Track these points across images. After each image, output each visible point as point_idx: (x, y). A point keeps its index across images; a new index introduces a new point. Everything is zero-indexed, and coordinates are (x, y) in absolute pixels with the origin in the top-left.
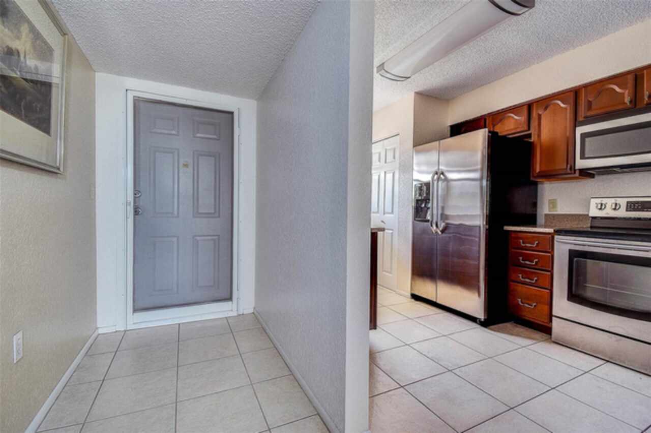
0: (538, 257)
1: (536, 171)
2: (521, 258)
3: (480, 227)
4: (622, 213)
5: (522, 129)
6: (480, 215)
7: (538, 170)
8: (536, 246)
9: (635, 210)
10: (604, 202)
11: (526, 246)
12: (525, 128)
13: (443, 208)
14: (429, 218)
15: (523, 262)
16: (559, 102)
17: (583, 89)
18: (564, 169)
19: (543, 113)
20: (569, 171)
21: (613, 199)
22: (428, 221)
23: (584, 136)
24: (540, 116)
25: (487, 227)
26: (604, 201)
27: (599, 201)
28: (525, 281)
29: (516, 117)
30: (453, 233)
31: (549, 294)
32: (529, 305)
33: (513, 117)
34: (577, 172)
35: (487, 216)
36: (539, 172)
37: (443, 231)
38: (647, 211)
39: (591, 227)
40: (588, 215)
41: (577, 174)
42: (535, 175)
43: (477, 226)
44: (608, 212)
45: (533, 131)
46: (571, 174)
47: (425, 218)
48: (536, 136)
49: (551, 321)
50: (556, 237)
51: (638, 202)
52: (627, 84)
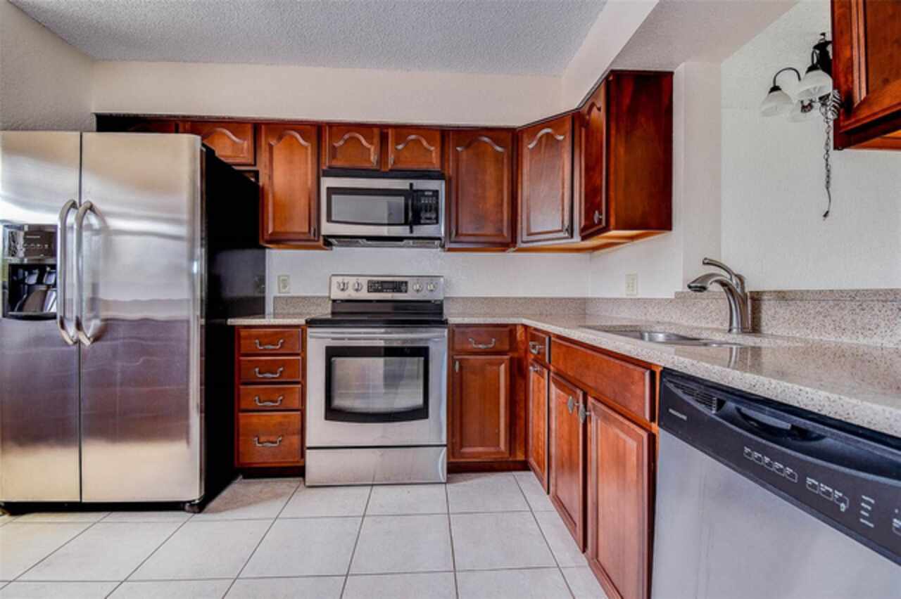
0: (284, 363)
1: (267, 232)
2: (257, 370)
3: (188, 322)
4: (364, 294)
5: (243, 161)
6: (188, 301)
7: (270, 231)
8: (280, 348)
9: (376, 291)
10: (346, 282)
11: (265, 349)
12: (251, 161)
13: (95, 287)
14: (53, 307)
15: (261, 376)
16: (298, 136)
17: (327, 128)
18: (304, 233)
19: (276, 144)
20: (312, 237)
21: (355, 278)
22: (54, 317)
23: (332, 191)
24: (271, 147)
25: (203, 321)
26: (346, 279)
27: (340, 279)
28: (265, 406)
29: (234, 138)
30: (124, 338)
31: (300, 417)
32: (273, 442)
33: (229, 138)
34: (321, 238)
35: (202, 300)
36: (272, 234)
37: (97, 338)
38: (387, 292)
39: (333, 313)
40: (329, 297)
41: (321, 242)
42: (266, 237)
43: (182, 321)
44: (351, 294)
45: (262, 168)
46: (314, 241)
47: (42, 308)
48: (267, 178)
49: (303, 455)
50: (309, 330)
51: (378, 282)
52: (372, 138)
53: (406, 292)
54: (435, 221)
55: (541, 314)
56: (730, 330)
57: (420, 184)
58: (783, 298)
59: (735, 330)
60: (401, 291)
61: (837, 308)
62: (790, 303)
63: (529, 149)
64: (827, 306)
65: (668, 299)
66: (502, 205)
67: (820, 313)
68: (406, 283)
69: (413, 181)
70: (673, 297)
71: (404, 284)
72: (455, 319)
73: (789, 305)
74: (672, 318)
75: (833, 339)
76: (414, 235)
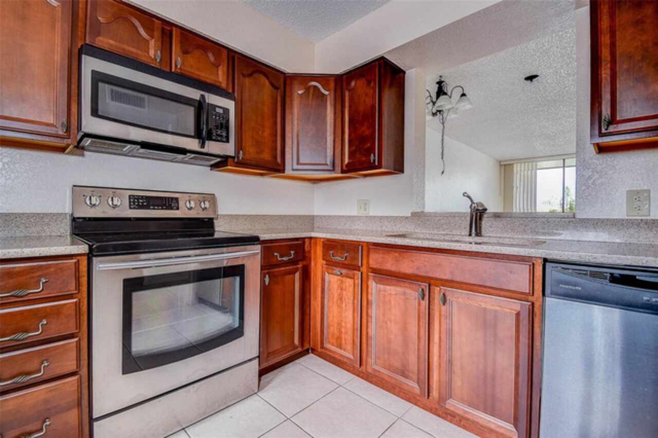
8: (43, 290)
9: (140, 208)
11: (12, 296)
18: (47, 125)
23: (99, 76)
28: (13, 384)
32: (31, 433)
38: (153, 209)
41: (76, 141)
44: (105, 210)
46: (62, 137)
51: (142, 197)
52: (153, 30)
53: (178, 209)
54: (224, 140)
55: (288, 229)
56: (470, 235)
57: (213, 99)
58: (499, 217)
59: (473, 235)
60: (172, 209)
61: (533, 222)
62: (502, 219)
63: (298, 93)
64: (527, 221)
65: (404, 217)
66: (276, 135)
67: (522, 224)
68: (177, 199)
69: (206, 95)
70: (410, 215)
71: (174, 201)
72: (265, 236)
73: (502, 220)
74: (407, 228)
75: (531, 237)
76: (204, 150)
